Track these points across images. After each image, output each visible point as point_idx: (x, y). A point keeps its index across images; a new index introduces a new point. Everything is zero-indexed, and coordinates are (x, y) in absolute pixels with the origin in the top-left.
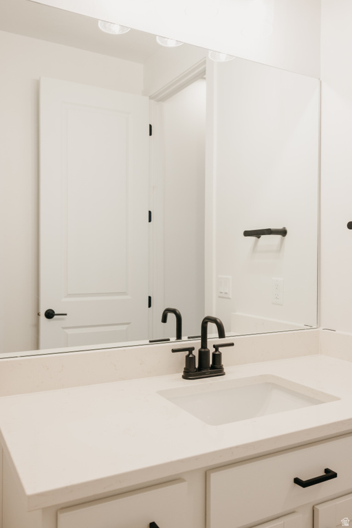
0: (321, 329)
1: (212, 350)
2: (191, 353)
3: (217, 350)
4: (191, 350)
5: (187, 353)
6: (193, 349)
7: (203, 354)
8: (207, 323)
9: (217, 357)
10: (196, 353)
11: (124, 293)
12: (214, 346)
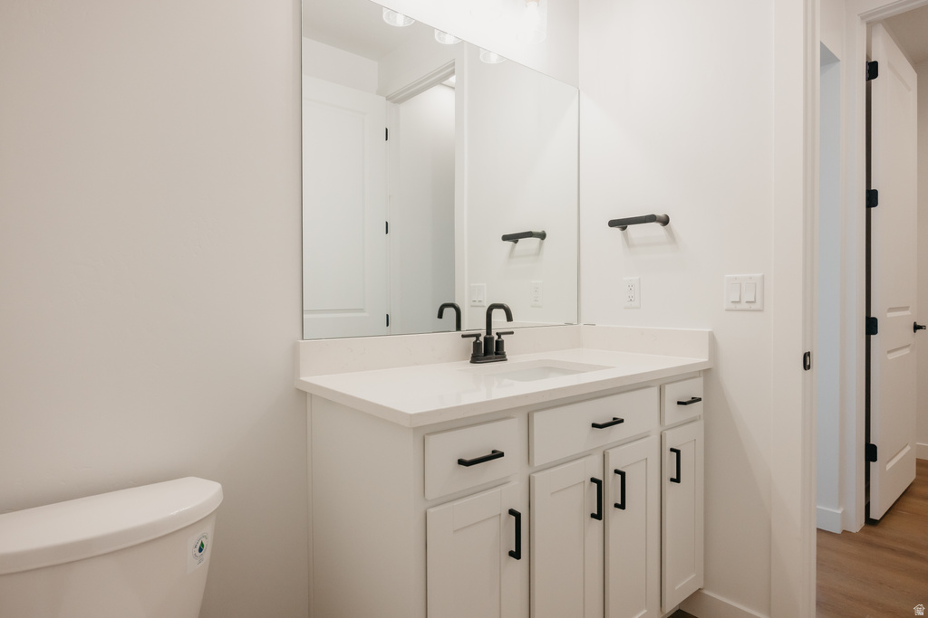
0: (582, 324)
1: (496, 338)
2: (478, 339)
3: (499, 337)
4: (478, 336)
5: (474, 339)
6: (480, 335)
7: (488, 340)
8: (492, 309)
9: (500, 344)
10: (482, 339)
11: (361, 310)
12: (497, 334)
